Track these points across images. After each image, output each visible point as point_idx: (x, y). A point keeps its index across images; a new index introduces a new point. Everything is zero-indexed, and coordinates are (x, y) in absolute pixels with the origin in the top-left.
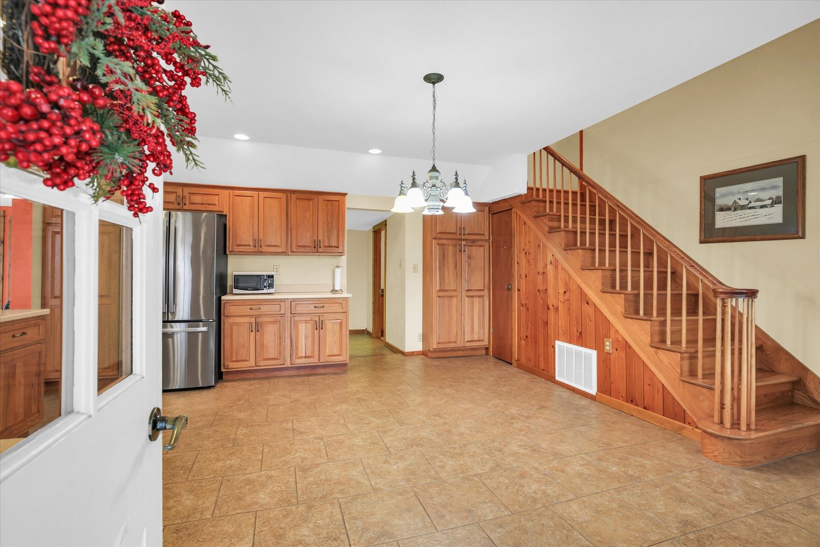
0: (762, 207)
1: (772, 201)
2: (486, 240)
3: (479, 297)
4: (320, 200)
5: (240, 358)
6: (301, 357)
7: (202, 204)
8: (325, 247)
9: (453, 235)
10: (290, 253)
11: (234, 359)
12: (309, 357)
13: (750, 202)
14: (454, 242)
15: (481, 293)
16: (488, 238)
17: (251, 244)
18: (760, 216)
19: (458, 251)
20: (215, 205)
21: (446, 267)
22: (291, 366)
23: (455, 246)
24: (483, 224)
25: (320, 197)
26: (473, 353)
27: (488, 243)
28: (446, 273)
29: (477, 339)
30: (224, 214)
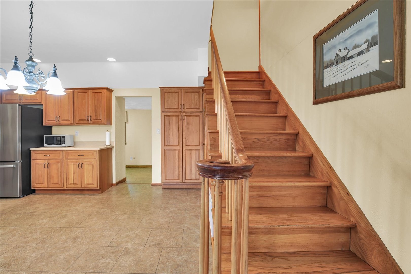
0: (359, 54)
1: (368, 45)
2: (201, 112)
3: (196, 150)
4: (91, 93)
5: (40, 182)
6: (71, 184)
7: (31, 99)
8: (94, 120)
9: (176, 109)
10: (75, 124)
11: (37, 183)
12: (76, 184)
13: (349, 51)
14: (177, 114)
15: (198, 148)
16: (202, 111)
17: (55, 120)
18: (357, 65)
19: (180, 120)
20: (37, 99)
21: (171, 130)
22: (67, 188)
23: (178, 116)
24: (198, 101)
25: (91, 91)
26: (194, 186)
27: (202, 114)
28: (171, 134)
29: (194, 178)
30: (42, 104)
